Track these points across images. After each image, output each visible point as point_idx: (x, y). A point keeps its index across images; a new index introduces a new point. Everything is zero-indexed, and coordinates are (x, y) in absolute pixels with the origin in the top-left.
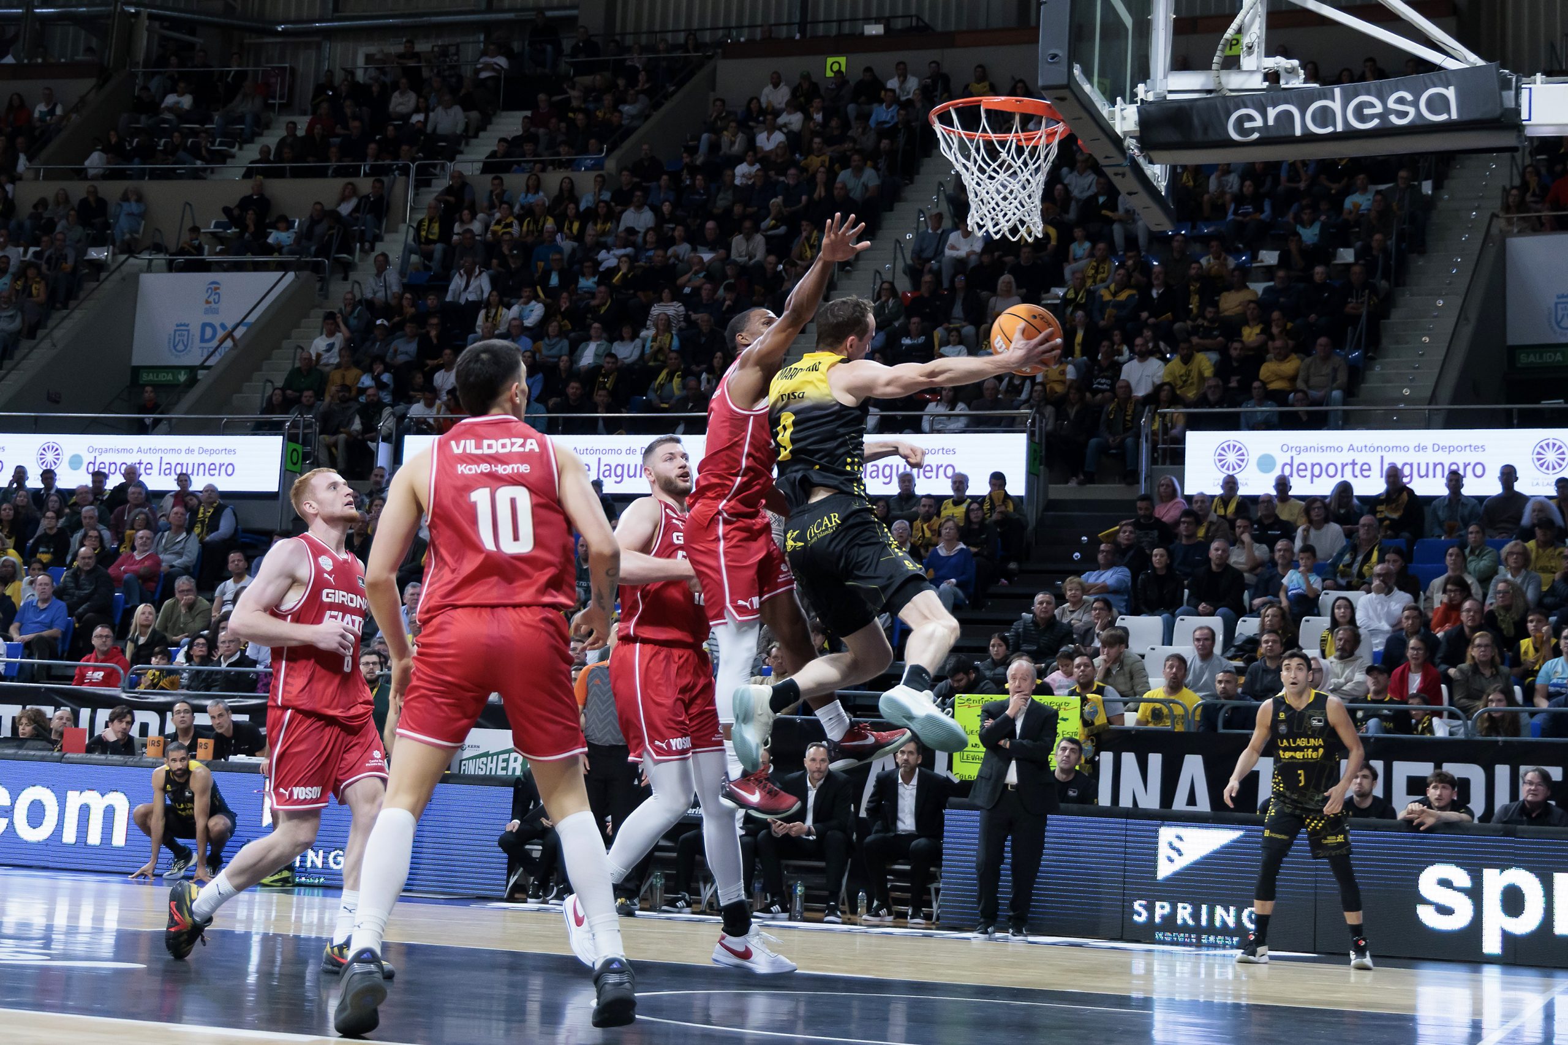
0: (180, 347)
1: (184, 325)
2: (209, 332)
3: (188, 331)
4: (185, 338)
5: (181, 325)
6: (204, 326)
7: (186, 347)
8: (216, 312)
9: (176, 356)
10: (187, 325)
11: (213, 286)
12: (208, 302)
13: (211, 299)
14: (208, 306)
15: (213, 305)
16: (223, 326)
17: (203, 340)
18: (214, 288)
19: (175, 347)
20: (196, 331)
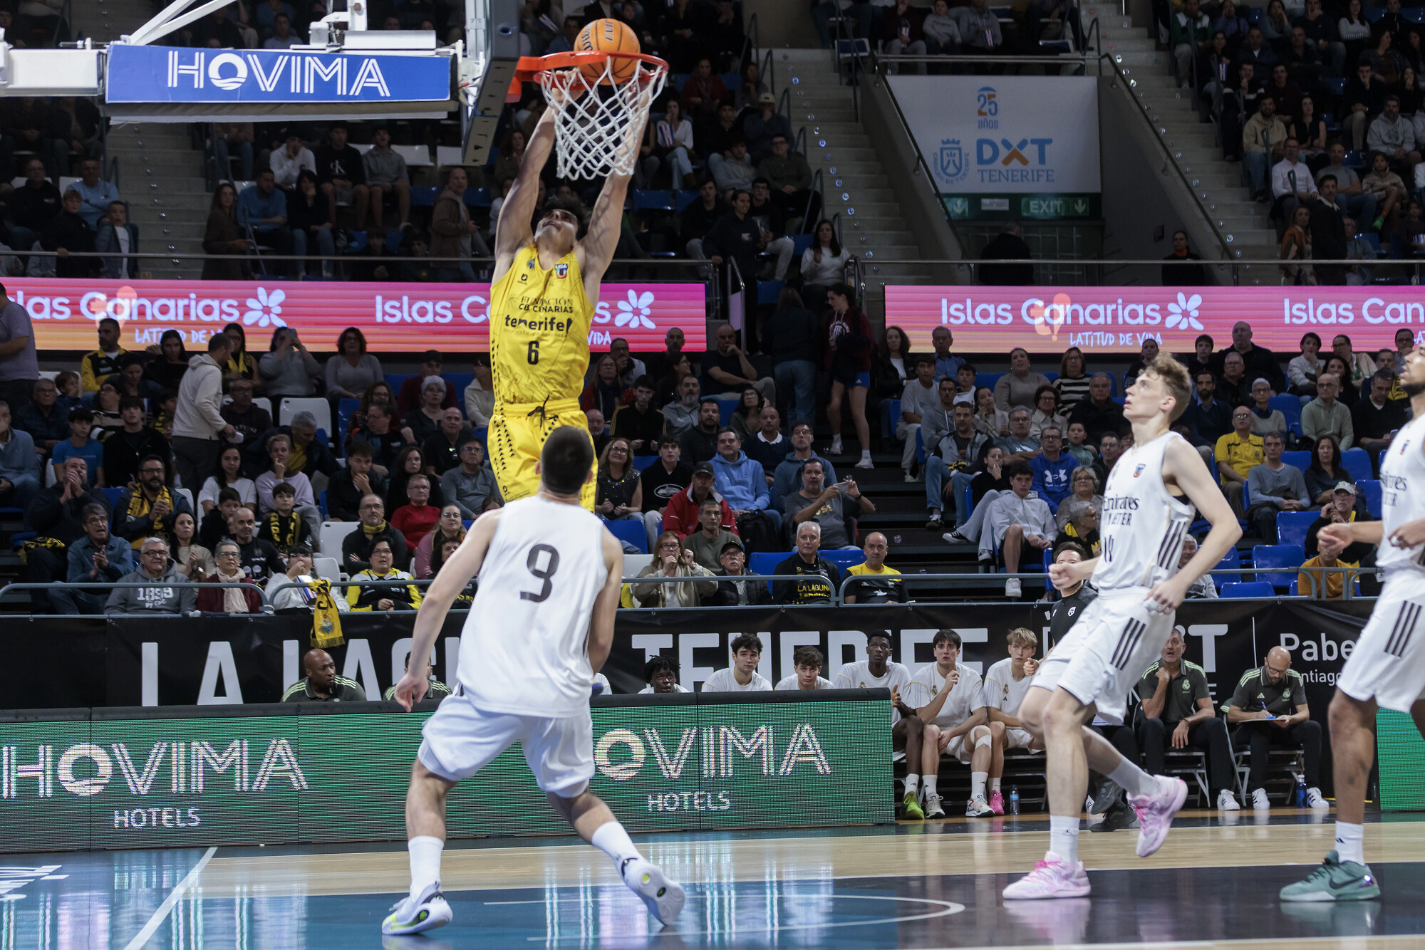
0: (951, 170)
1: (953, 142)
2: (988, 152)
3: (960, 149)
4: (957, 159)
5: (948, 142)
6: (980, 143)
7: (959, 170)
8: (994, 125)
9: (947, 181)
10: (958, 142)
11: (986, 93)
12: (980, 113)
13: (985, 109)
14: (982, 118)
15: (989, 117)
16: (1006, 144)
17: (981, 160)
18: (988, 96)
19: (944, 169)
20: (969, 147)
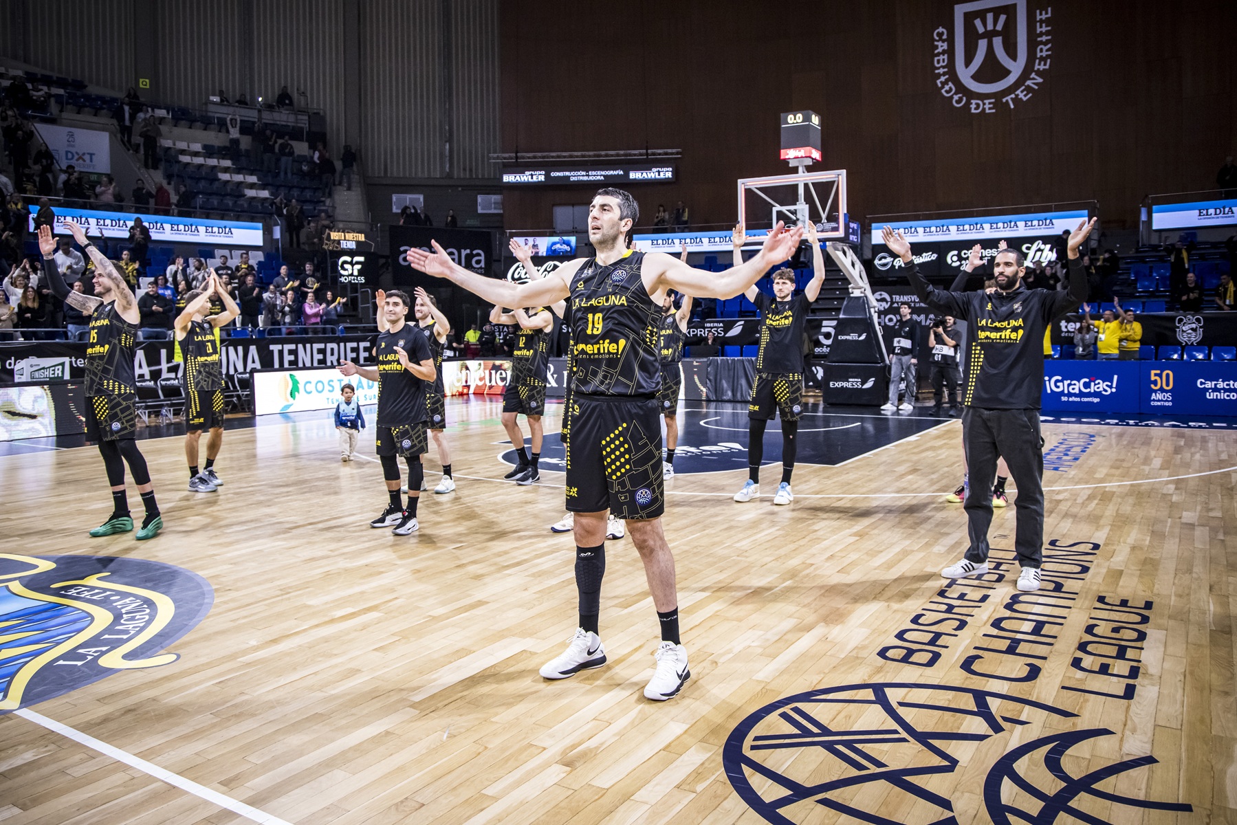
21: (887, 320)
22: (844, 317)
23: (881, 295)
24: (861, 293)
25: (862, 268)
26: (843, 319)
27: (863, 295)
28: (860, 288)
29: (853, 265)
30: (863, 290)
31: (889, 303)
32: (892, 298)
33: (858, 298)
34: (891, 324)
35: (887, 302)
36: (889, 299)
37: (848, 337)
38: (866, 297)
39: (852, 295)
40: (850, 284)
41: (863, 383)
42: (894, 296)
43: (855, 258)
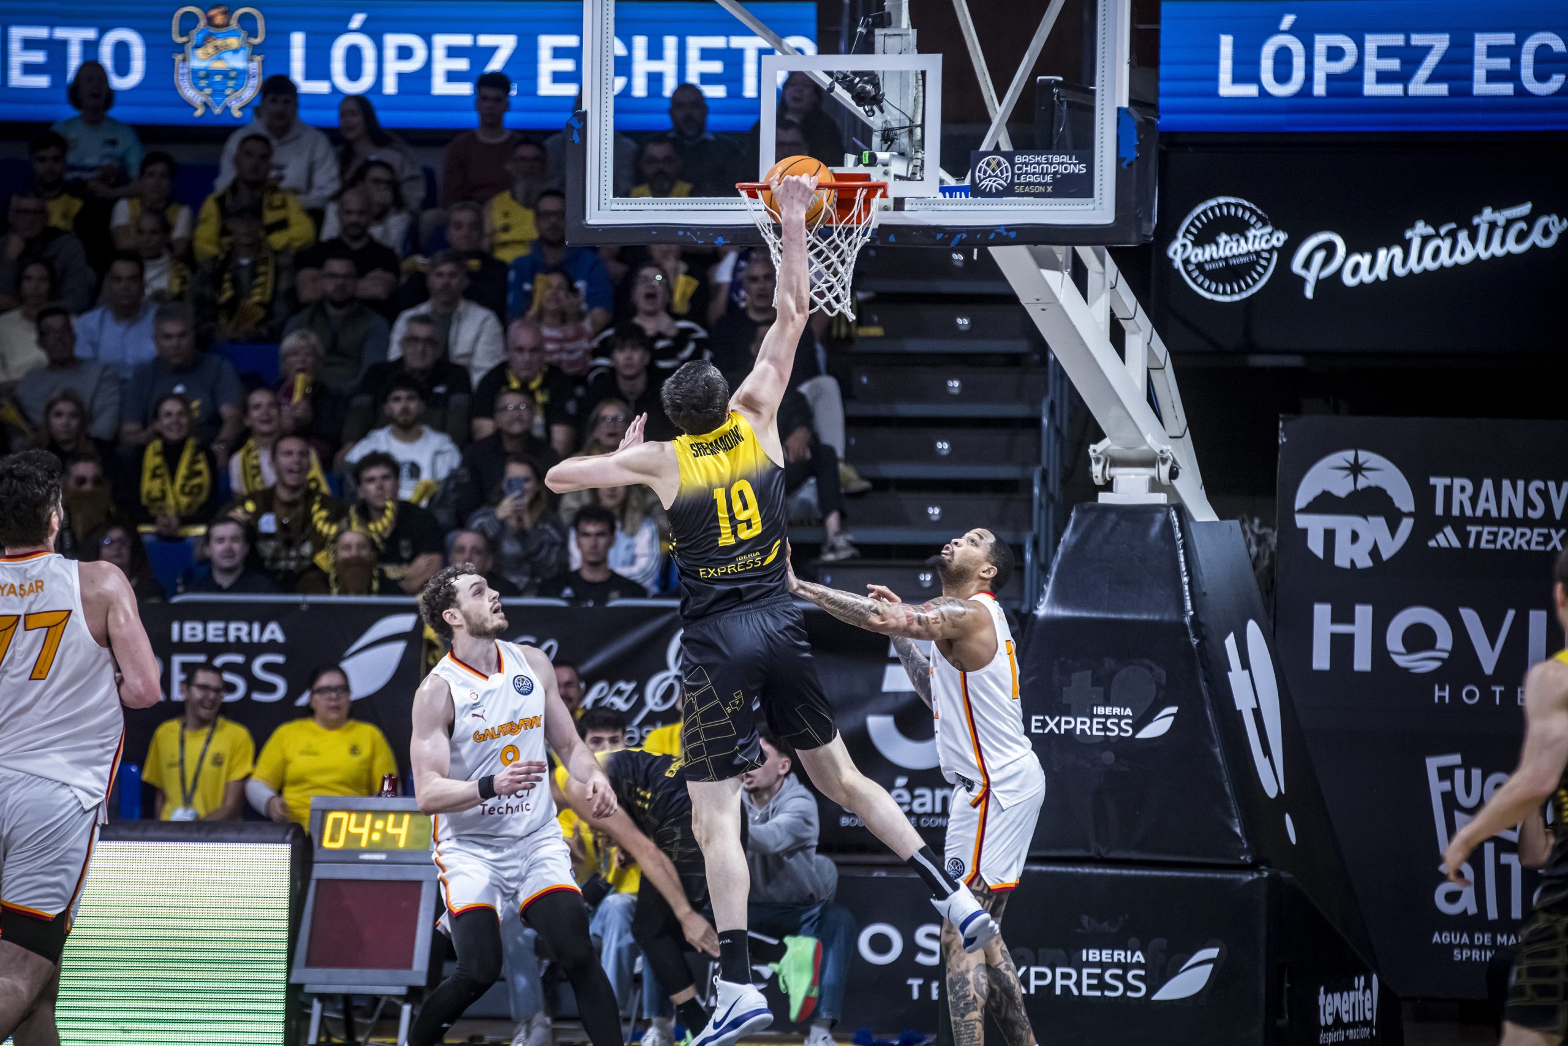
21: (1394, 641)
22: (1060, 612)
23: (1356, 469)
24: (1155, 485)
25: (1161, 350)
26: (1052, 623)
27: (1161, 498)
28: (1149, 462)
29: (1117, 337)
30: (1164, 470)
31: (1406, 526)
32: (1423, 494)
33: (1138, 514)
34: (1422, 663)
35: (1393, 519)
36: (1404, 498)
37: (1080, 724)
38: (1181, 509)
39: (1104, 498)
40: (1099, 436)
41: (1157, 976)
42: (1439, 483)
43: (1129, 300)
